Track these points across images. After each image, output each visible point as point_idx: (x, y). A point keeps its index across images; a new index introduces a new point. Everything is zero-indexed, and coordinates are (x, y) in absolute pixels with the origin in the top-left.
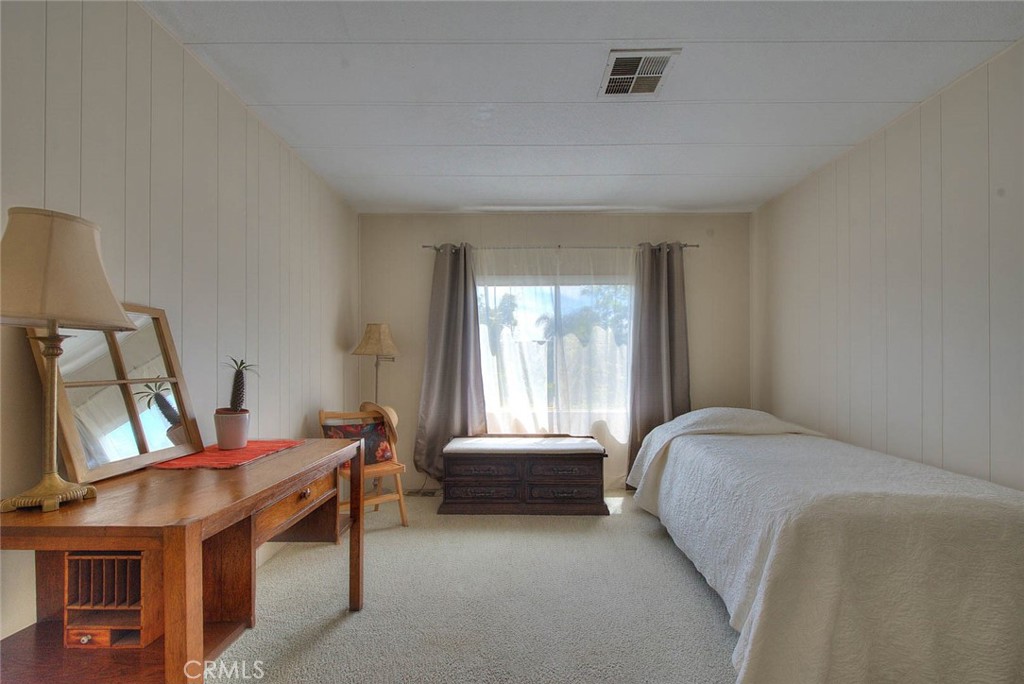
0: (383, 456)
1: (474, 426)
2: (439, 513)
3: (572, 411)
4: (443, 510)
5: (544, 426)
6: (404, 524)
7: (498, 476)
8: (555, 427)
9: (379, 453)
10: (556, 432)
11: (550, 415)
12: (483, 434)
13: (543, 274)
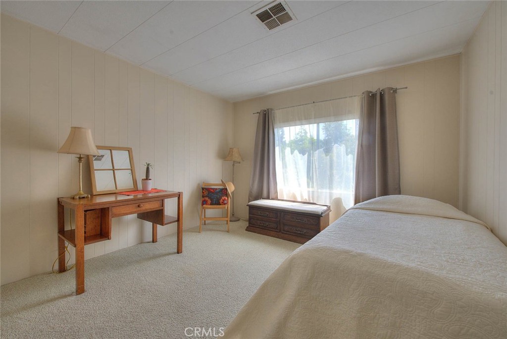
0: (223, 203)
1: (272, 195)
2: (246, 230)
3: (319, 190)
4: (248, 229)
5: (306, 197)
6: (228, 232)
7: (269, 217)
8: (311, 198)
9: (221, 201)
10: (312, 202)
11: (309, 192)
12: (276, 199)
13: (305, 119)
